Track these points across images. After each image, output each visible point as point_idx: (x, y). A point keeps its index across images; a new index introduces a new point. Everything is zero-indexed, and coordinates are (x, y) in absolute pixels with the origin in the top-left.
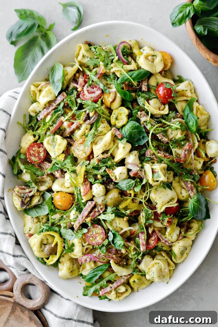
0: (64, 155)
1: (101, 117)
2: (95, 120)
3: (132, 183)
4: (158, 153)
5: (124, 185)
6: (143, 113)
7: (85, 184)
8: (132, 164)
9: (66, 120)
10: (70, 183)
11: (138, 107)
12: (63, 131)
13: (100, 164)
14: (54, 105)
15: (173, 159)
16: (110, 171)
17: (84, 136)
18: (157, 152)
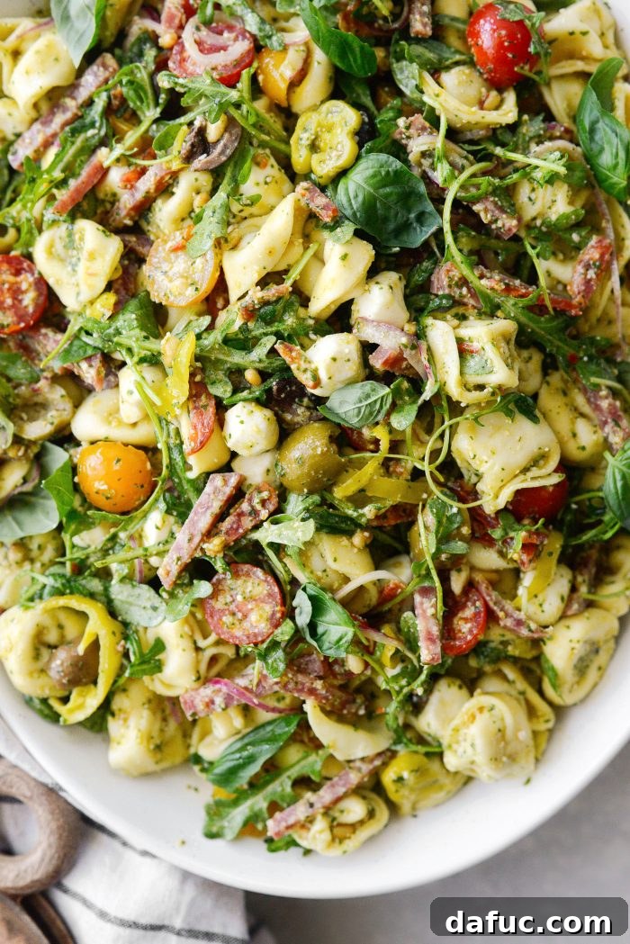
0: (111, 298)
1: (251, 144)
2: (229, 152)
3: (382, 398)
4: (481, 277)
5: (348, 405)
6: (419, 119)
7: (195, 408)
8: (378, 323)
9: (118, 160)
10: (139, 405)
11: (396, 102)
12: (108, 206)
13: (251, 325)
14: (72, 105)
15: (540, 298)
16: (291, 350)
17: (189, 222)
18: (477, 273)
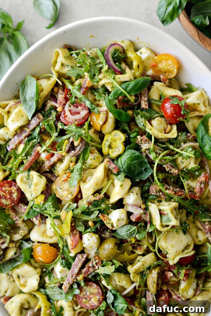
0: (43, 197)
1: (89, 145)
2: (81, 150)
3: (134, 230)
4: (166, 189)
5: (123, 233)
6: (145, 137)
7: (73, 234)
8: (133, 205)
9: (44, 151)
10: (53, 232)
11: (137, 129)
12: (41, 164)
13: (90, 207)
14: (28, 131)
15: (186, 196)
16: (104, 217)
17: (68, 171)
18: (165, 188)
